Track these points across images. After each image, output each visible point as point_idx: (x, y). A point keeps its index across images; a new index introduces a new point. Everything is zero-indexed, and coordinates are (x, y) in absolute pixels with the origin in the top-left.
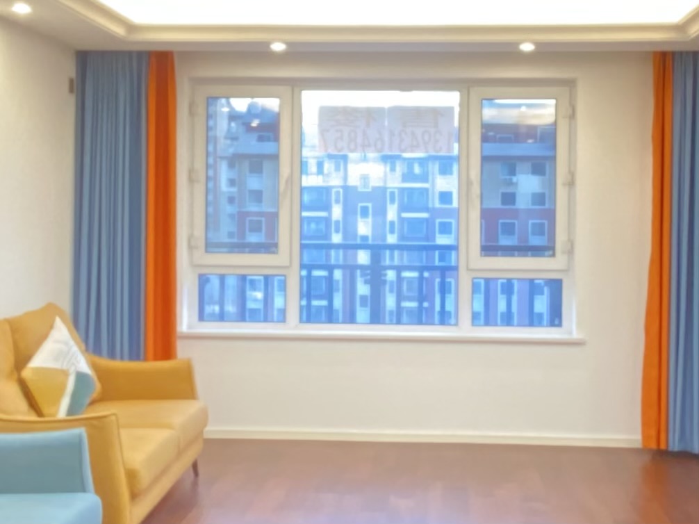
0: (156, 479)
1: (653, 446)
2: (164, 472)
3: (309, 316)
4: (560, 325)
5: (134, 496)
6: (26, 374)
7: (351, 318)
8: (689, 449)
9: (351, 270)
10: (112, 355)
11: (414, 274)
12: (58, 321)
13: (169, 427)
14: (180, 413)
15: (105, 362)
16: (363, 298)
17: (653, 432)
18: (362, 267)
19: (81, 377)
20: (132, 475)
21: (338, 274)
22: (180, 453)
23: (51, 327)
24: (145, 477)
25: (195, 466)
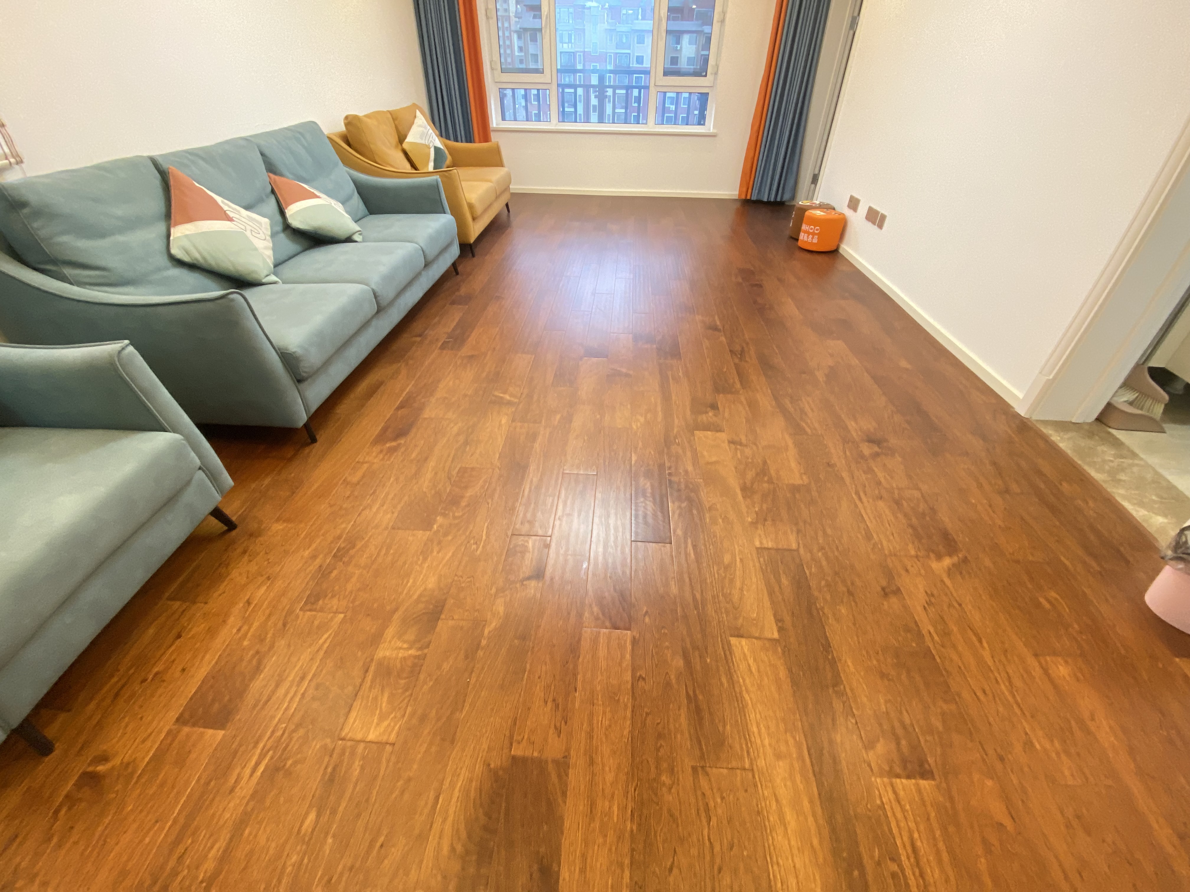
0: (485, 210)
1: (743, 197)
2: (490, 206)
3: (563, 117)
4: (704, 124)
5: (474, 219)
6: (405, 145)
7: (587, 121)
8: (761, 199)
9: (587, 87)
10: (456, 140)
11: (624, 92)
12: (418, 113)
13: (490, 181)
14: (496, 174)
15: (451, 143)
16: (594, 106)
17: (744, 189)
18: (594, 86)
19: (437, 149)
20: (471, 206)
21: (580, 91)
22: (497, 197)
23: (415, 117)
24: (479, 209)
25: (507, 205)
